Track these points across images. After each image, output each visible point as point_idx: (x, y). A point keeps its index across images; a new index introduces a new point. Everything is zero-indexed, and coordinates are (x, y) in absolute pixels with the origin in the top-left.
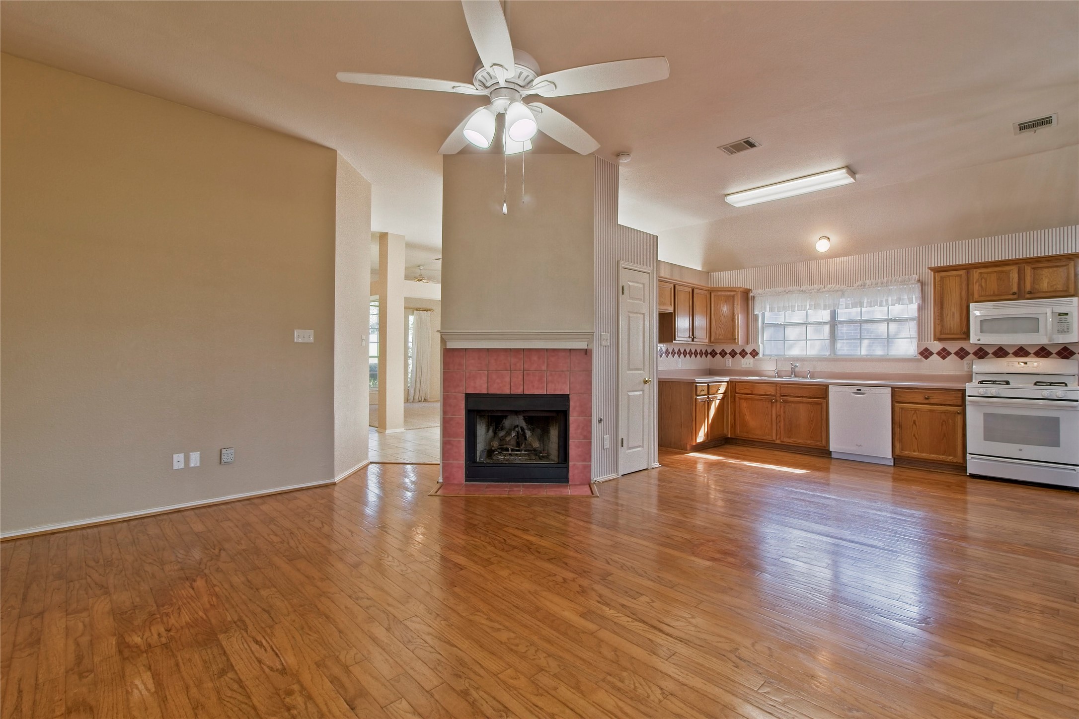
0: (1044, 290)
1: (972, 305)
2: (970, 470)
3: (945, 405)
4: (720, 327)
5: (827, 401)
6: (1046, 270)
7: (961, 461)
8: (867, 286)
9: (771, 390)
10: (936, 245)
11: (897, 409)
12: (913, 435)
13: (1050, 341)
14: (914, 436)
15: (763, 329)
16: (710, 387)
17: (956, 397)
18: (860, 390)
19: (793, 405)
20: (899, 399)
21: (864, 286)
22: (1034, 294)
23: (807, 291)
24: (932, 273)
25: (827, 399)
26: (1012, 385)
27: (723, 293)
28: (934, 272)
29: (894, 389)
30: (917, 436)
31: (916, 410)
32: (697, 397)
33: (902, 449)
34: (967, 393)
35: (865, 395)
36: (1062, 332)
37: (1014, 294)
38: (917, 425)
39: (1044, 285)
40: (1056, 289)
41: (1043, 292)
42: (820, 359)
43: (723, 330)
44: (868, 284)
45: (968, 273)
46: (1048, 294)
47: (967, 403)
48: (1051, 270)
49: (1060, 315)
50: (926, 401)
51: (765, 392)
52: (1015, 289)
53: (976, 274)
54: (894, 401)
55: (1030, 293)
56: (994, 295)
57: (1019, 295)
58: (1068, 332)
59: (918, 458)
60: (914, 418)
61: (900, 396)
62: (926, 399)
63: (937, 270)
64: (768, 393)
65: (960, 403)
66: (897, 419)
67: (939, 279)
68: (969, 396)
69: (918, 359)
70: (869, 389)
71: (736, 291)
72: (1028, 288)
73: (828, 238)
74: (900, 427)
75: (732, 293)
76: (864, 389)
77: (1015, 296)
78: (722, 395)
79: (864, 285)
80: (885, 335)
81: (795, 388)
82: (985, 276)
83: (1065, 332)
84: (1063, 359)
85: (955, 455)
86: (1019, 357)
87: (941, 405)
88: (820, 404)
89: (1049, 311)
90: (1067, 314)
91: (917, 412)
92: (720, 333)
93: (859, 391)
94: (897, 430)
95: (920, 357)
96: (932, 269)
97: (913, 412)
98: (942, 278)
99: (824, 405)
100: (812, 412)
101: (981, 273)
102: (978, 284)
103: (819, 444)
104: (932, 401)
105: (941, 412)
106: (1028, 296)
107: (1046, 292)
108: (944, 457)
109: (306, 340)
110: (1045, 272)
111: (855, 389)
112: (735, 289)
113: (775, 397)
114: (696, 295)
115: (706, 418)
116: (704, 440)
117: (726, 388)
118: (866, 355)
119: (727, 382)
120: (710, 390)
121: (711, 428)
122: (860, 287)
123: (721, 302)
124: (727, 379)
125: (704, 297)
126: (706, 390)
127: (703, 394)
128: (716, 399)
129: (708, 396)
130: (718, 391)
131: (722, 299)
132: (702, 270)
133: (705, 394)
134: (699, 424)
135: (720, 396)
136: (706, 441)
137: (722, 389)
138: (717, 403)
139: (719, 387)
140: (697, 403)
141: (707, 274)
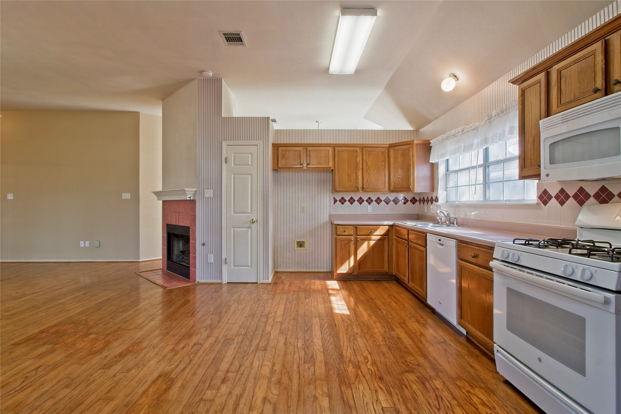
1: (541, 123)
3: (487, 269)
4: (398, 178)
5: (426, 249)
8: (492, 119)
14: (469, 303)
15: (447, 176)
16: (358, 229)
18: (440, 240)
19: (413, 251)
20: (460, 255)
25: (426, 247)
27: (400, 147)
28: (518, 86)
29: (457, 241)
31: (469, 271)
32: (337, 237)
33: (461, 317)
37: (596, 91)
42: (474, 206)
43: (399, 180)
45: (548, 74)
50: (475, 261)
52: (599, 83)
53: (554, 72)
56: (574, 100)
57: (606, 90)
61: (460, 251)
62: (475, 257)
63: (521, 81)
64: (405, 238)
67: (521, 93)
70: (444, 240)
75: (408, 146)
76: (442, 240)
77: (600, 95)
78: (380, 236)
82: (565, 72)
87: (485, 268)
88: (423, 252)
91: (470, 273)
92: (398, 182)
93: (440, 242)
95: (538, 202)
96: (512, 81)
98: (524, 91)
101: (560, 70)
102: (556, 88)
103: (423, 293)
108: (487, 340)
109: (127, 198)
111: (437, 239)
112: (409, 143)
113: (407, 242)
114: (366, 153)
115: (352, 255)
116: (348, 272)
117: (388, 231)
118: (506, 201)
119: (391, 226)
120: (358, 232)
121: (360, 264)
122: (487, 121)
123: (399, 155)
124: (391, 223)
125: (380, 153)
126: (351, 231)
127: (347, 234)
128: (370, 239)
129: (355, 237)
130: (377, 233)
131: (400, 153)
132: (413, 130)
133: (349, 234)
134: (341, 259)
135: (375, 237)
136: (350, 273)
137: (381, 231)
138: (372, 243)
139: (375, 230)
140: (338, 241)
141: (416, 131)
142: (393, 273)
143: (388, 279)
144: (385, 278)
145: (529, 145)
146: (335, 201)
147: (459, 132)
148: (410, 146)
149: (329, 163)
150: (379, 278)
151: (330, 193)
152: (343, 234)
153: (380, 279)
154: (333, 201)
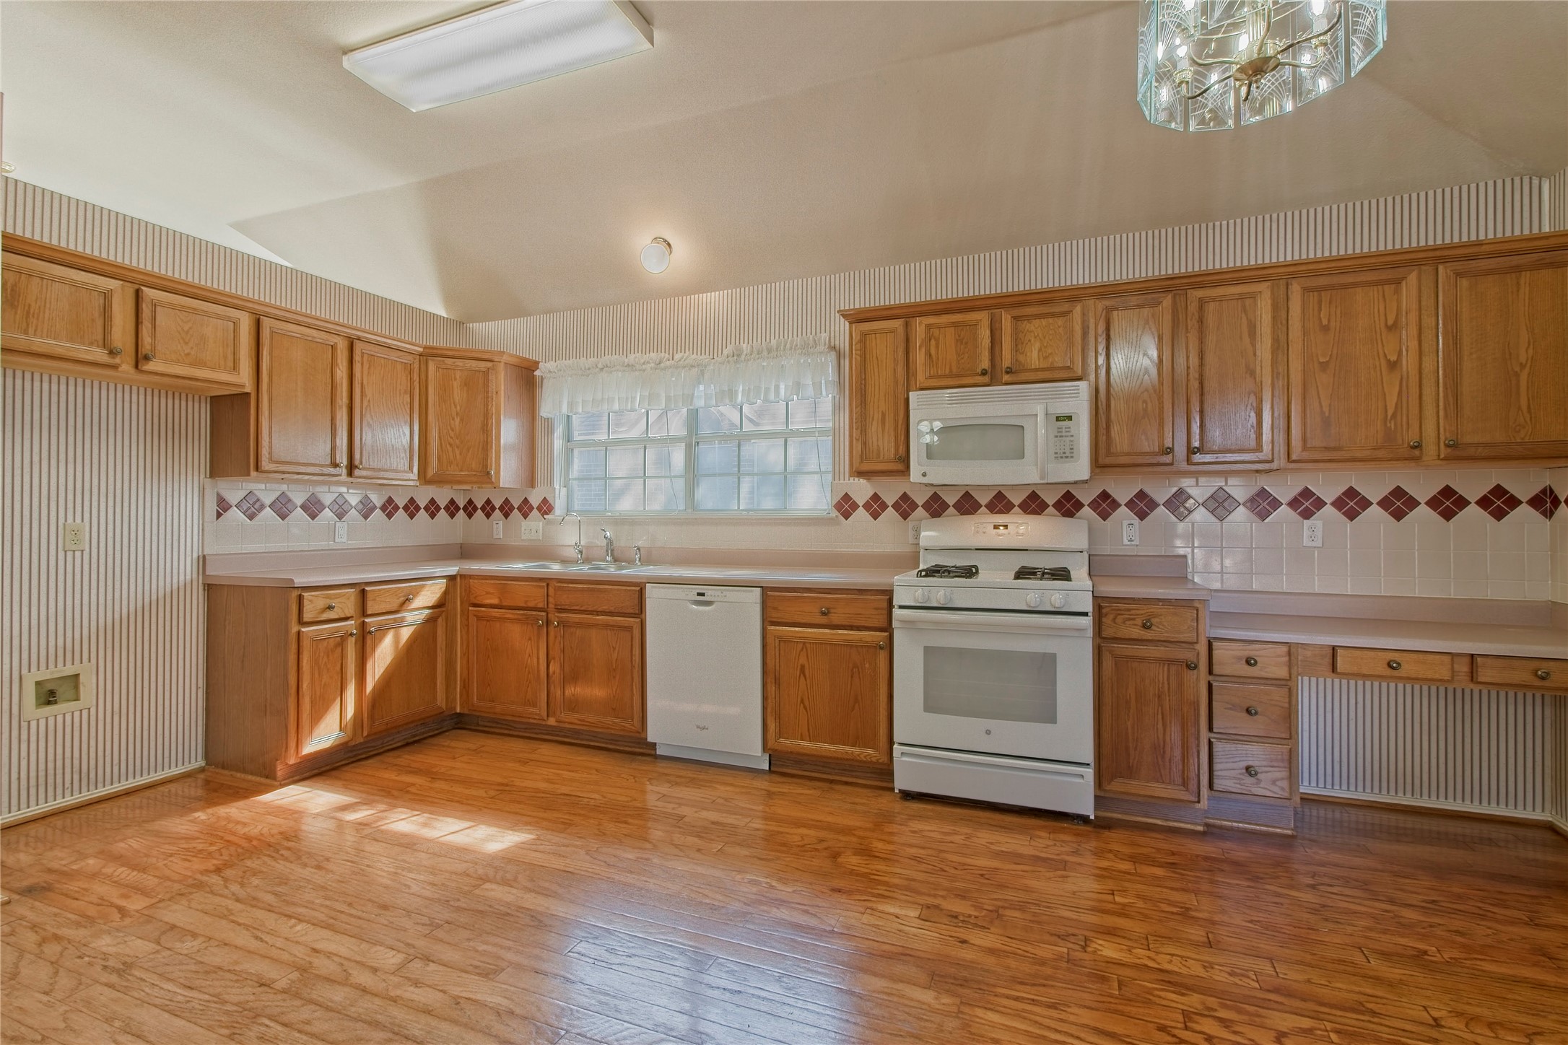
0: (1033, 367)
1: (913, 396)
2: (902, 781)
3: (859, 628)
4: (451, 445)
5: (642, 621)
6: (1036, 322)
7: (884, 759)
8: (743, 357)
9: (536, 596)
10: (862, 272)
11: (770, 640)
12: (799, 700)
13: (1042, 478)
14: (802, 701)
15: (568, 452)
16: (369, 596)
17: (876, 609)
18: (703, 595)
19: (579, 632)
20: (775, 615)
21: (739, 356)
22: (1016, 375)
23: (637, 366)
24: (847, 324)
25: (643, 615)
26: (983, 576)
27: (459, 363)
28: (850, 323)
29: (765, 590)
30: (807, 703)
31: (804, 643)
32: (303, 629)
33: (780, 734)
34: (896, 602)
35: (710, 608)
36: (1062, 457)
37: (984, 373)
38: (807, 676)
39: (1033, 357)
40: (1052, 363)
41: (1032, 370)
42: (663, 520)
43: (457, 452)
44: (745, 353)
45: (907, 325)
46: (1041, 375)
47: (895, 624)
48: (1044, 322)
49: (1058, 419)
50: (823, 620)
51: (526, 602)
52: (985, 364)
53: (919, 326)
54: (767, 621)
55: (1009, 371)
56: (951, 376)
57: (992, 376)
58: (1072, 457)
59: (809, 755)
60: (803, 660)
61: (775, 609)
62: (824, 614)
63: (857, 318)
64: (531, 604)
65: (884, 624)
66: (770, 663)
67: (859, 338)
68: (901, 607)
69: (831, 519)
70: (719, 593)
71: (491, 361)
72: (1006, 362)
73: (669, 245)
74: (777, 681)
75: (483, 365)
76: (711, 593)
77: (986, 379)
78: (427, 611)
79: (737, 354)
80: (780, 468)
81: (583, 590)
82: (936, 332)
83: (1067, 457)
84: (1064, 516)
85: (874, 747)
86: (996, 513)
87: (851, 628)
88: (629, 629)
89: (1039, 410)
90: (1070, 418)
91: (808, 645)
92: (452, 457)
93: (701, 598)
94: (772, 688)
95: (835, 513)
96: (845, 314)
97: (800, 646)
98: (864, 335)
99: (637, 632)
100: (614, 648)
101: (929, 327)
102: (923, 350)
103: (627, 725)
104: (835, 618)
105: (849, 645)
106: (1006, 378)
107: (1037, 370)
108: (857, 750)
110: (1034, 326)
111: (692, 592)
112: (487, 356)
113: (544, 614)
114: (362, 357)
115: (351, 681)
116: (338, 742)
117: (446, 593)
118: (747, 510)
119: (452, 578)
120: (369, 604)
121: (375, 704)
122: (730, 359)
123: (456, 384)
124: (452, 570)
125: (399, 367)
126: (346, 603)
127: (336, 617)
128: (400, 624)
129: (359, 622)
130: (419, 601)
131: (458, 377)
132: (446, 316)
133: (343, 616)
134: (313, 703)
135: (415, 615)
136: (341, 744)
137: (429, 596)
138: (406, 633)
139: (416, 592)
140: (306, 644)
141: (459, 325)
142: (455, 708)
143: (436, 732)
144: (429, 732)
145: (875, 423)
146: (223, 507)
147: (648, 362)
148: (489, 364)
149: (235, 368)
150: (414, 736)
151: (202, 476)
152: (325, 616)
153: (417, 738)
154: (212, 506)
